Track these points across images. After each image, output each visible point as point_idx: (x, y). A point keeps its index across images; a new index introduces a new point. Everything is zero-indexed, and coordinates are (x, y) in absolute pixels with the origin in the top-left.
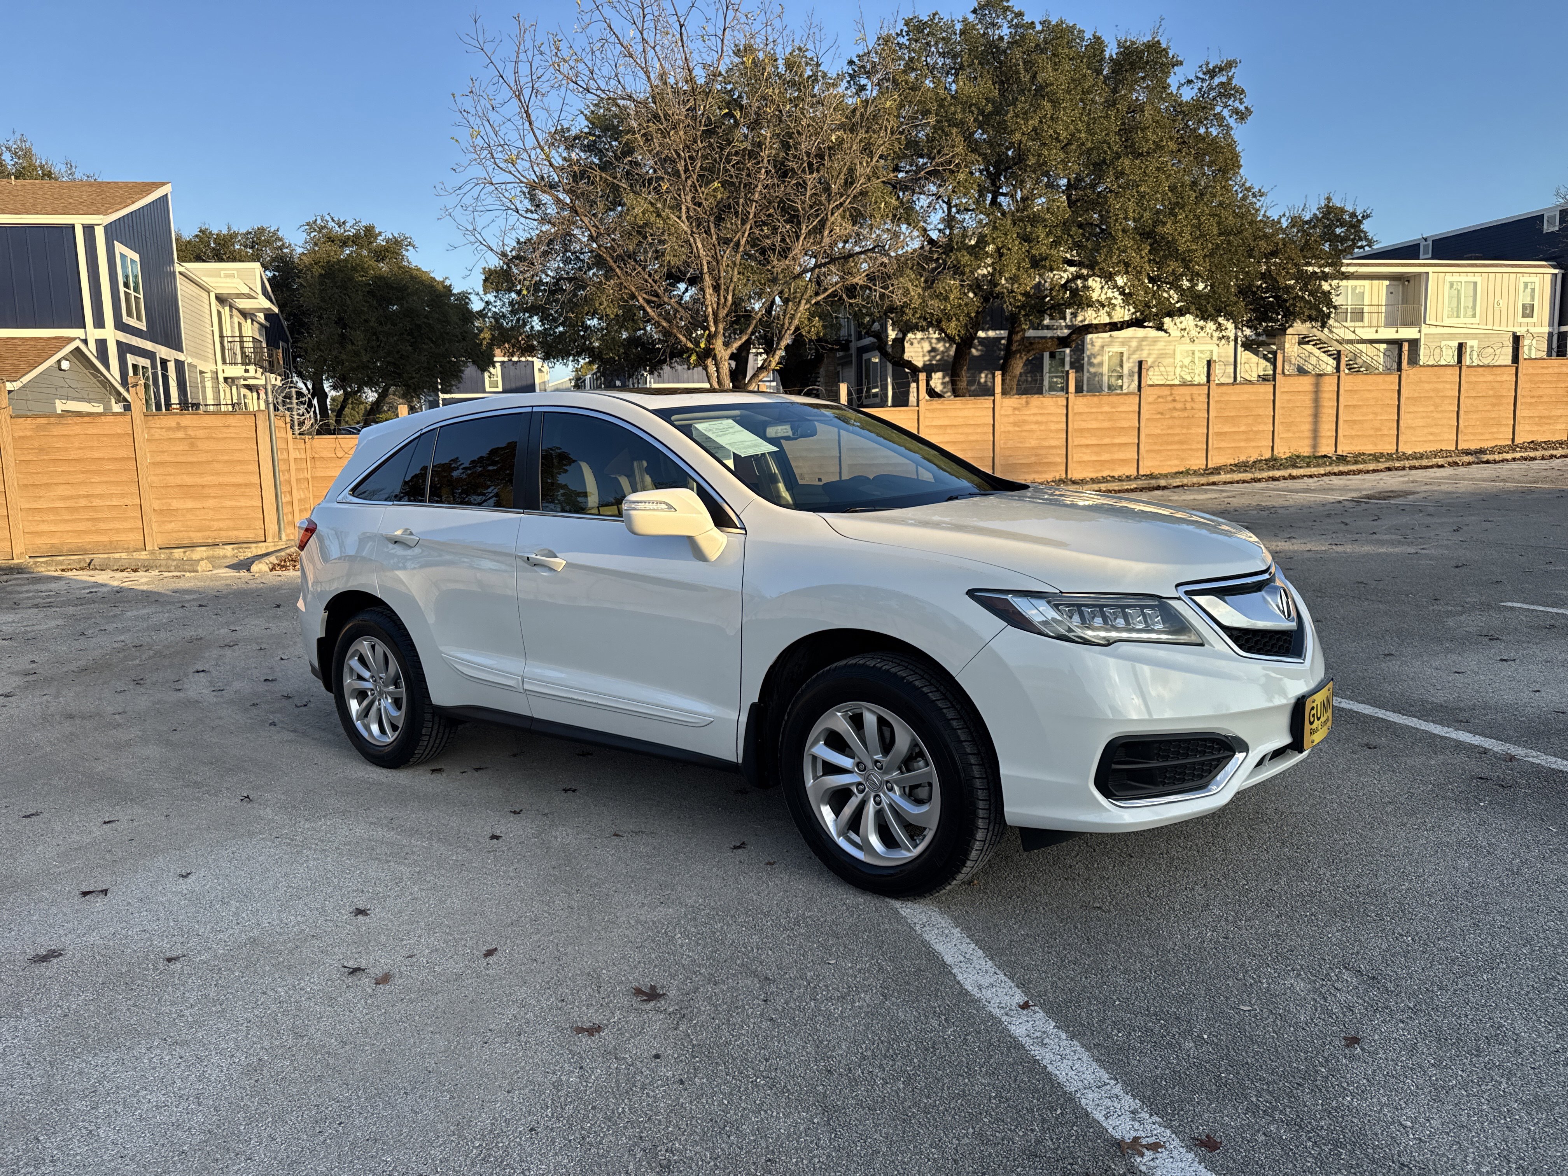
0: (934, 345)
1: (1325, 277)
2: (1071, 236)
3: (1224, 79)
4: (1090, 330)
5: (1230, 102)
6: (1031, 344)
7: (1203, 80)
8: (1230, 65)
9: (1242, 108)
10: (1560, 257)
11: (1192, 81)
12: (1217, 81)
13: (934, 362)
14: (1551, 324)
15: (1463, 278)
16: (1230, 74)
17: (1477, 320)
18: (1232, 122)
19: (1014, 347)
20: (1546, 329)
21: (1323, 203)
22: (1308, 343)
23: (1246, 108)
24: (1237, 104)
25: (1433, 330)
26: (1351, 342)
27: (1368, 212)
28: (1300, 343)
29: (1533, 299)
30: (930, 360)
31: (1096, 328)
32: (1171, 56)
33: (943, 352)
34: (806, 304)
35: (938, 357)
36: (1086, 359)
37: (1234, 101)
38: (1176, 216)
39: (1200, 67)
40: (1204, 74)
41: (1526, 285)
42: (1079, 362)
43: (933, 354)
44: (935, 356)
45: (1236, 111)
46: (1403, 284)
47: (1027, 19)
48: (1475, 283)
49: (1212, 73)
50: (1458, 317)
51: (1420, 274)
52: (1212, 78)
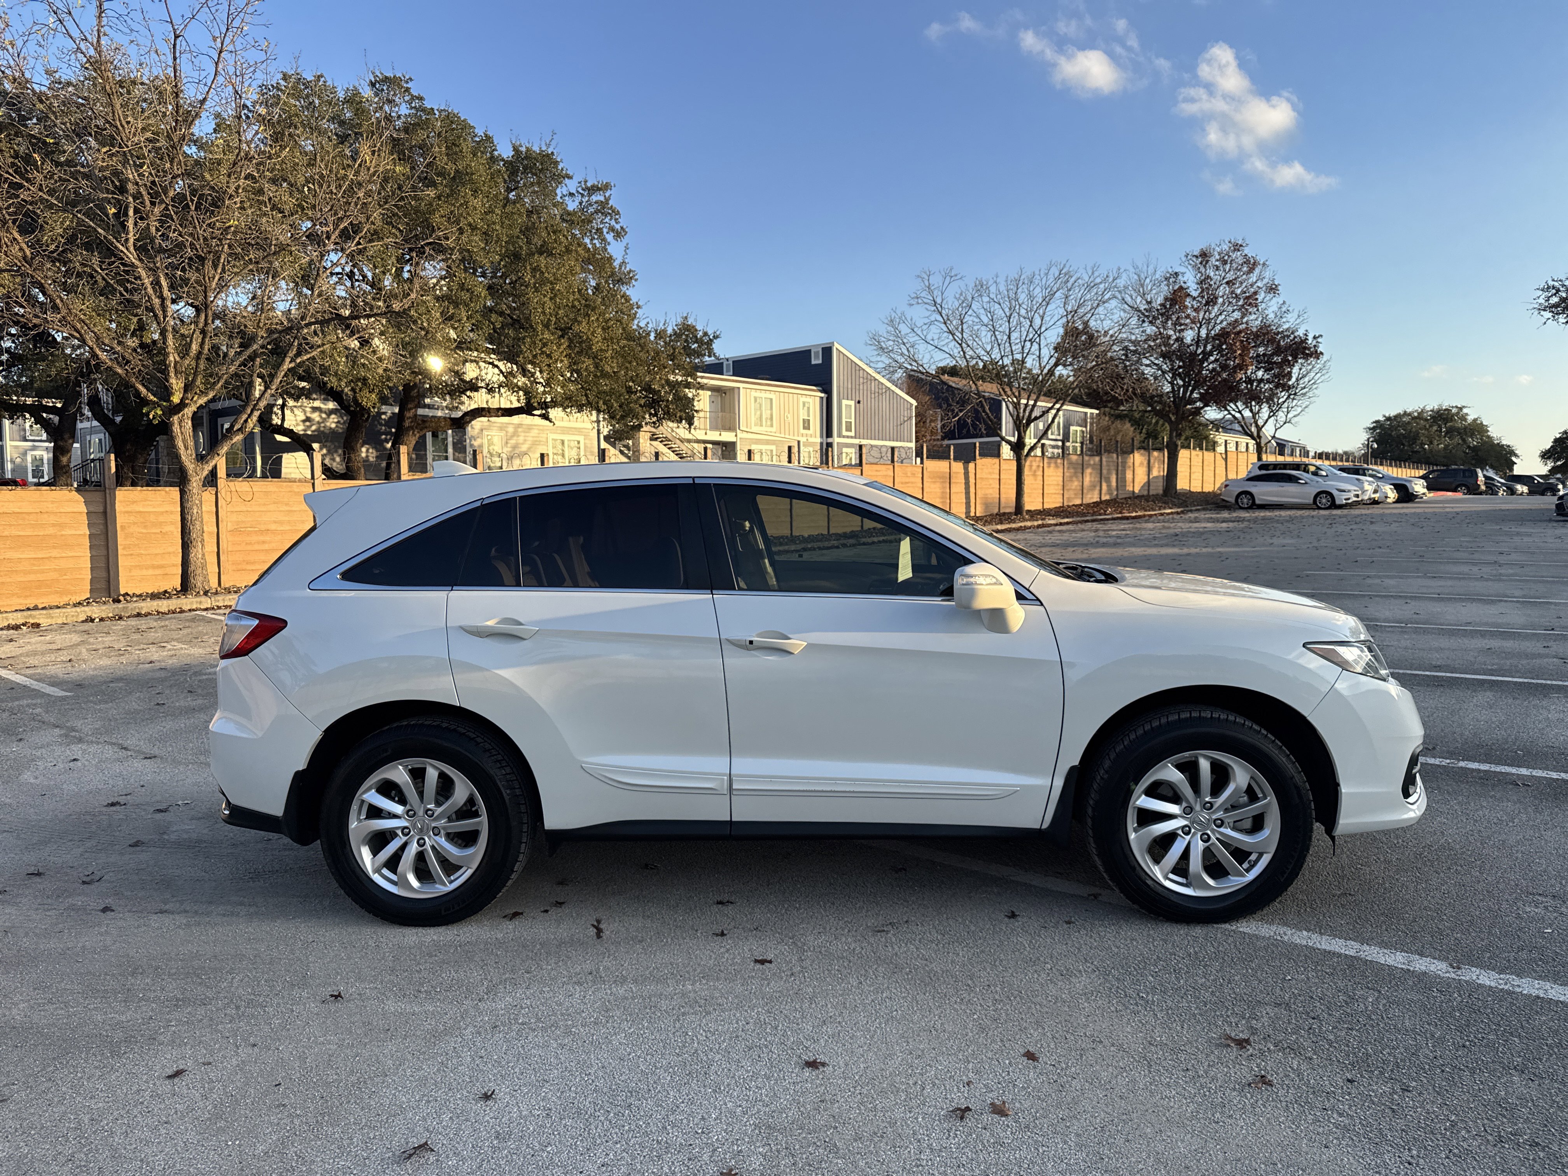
0: (309, 415)
1: (688, 385)
2: (492, 323)
3: (602, 199)
4: (484, 413)
5: (607, 220)
6: (424, 421)
7: (583, 195)
8: (606, 187)
9: (618, 227)
10: (824, 384)
11: (573, 194)
12: (594, 198)
13: (309, 433)
14: (822, 436)
15: (763, 395)
16: (607, 195)
17: (774, 429)
18: (610, 237)
19: (407, 423)
20: (818, 440)
21: (680, 320)
22: (656, 439)
23: (622, 228)
24: (613, 223)
25: (745, 435)
26: (689, 441)
27: (718, 333)
28: (651, 439)
29: (809, 416)
30: (305, 430)
31: (489, 412)
32: (560, 168)
33: (319, 423)
34: (290, 362)
35: (314, 428)
36: (468, 441)
37: (611, 220)
38: (589, 316)
39: (580, 183)
40: (583, 190)
41: (804, 404)
42: (461, 444)
43: (308, 424)
44: (311, 426)
45: (612, 229)
46: (721, 396)
47: (428, 105)
48: (771, 400)
49: (593, 190)
50: (761, 425)
51: (733, 389)
52: (590, 195)
